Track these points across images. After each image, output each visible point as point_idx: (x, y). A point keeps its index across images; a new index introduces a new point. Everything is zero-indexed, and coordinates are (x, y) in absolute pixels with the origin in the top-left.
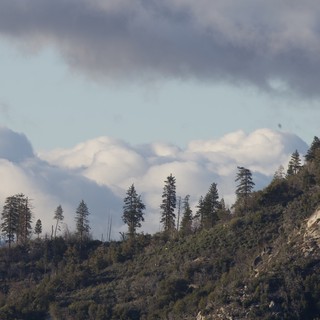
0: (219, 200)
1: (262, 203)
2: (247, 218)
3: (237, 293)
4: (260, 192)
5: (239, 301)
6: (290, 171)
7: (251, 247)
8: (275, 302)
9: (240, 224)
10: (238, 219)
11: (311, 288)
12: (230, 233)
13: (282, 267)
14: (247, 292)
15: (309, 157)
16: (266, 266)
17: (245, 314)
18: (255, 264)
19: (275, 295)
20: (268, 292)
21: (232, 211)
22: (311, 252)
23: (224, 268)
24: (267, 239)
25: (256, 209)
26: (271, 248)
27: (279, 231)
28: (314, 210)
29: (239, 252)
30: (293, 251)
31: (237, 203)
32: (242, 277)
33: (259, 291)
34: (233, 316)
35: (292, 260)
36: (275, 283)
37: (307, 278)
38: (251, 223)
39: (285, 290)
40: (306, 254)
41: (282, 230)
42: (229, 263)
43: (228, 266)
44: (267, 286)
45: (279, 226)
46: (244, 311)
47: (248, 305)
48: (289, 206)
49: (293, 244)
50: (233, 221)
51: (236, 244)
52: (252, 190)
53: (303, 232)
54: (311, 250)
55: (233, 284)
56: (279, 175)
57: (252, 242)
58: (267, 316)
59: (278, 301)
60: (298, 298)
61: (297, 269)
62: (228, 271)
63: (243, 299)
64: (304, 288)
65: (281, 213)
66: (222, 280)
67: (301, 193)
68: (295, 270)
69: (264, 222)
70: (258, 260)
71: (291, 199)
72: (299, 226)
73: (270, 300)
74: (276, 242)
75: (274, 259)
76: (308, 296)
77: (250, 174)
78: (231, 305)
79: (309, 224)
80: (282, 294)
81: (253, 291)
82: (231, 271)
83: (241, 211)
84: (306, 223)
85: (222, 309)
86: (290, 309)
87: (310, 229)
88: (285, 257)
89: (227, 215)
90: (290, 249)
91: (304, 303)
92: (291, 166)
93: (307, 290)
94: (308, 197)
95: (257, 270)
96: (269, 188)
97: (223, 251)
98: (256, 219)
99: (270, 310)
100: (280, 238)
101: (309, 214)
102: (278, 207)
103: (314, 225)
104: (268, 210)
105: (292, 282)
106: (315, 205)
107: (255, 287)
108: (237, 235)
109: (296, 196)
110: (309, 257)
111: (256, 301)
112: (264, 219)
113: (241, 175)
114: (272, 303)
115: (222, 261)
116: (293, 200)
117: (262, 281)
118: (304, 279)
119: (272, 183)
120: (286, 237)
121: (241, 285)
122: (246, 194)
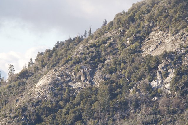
0: (2, 77)
1: (18, 78)
2: (12, 84)
3: (9, 114)
4: (17, 74)
5: (10, 116)
6: (29, 66)
7: (14, 95)
8: (24, 116)
9: (10, 86)
10: (9, 84)
11: (38, 111)
12: (6, 90)
13: (27, 103)
14: (13, 113)
15: (36, 60)
16: (21, 103)
17: (12, 122)
18: (16, 102)
19: (24, 114)
20: (21, 113)
21: (7, 81)
22: (38, 97)
23: (4, 104)
24: (21, 92)
25: (16, 81)
26: (22, 96)
27: (25, 89)
28: (38, 80)
29: (10, 97)
30: (31, 97)
31: (9, 78)
32: (11, 107)
33: (18, 112)
34: (8, 123)
35: (31, 100)
36: (24, 110)
37: (37, 107)
38: (14, 86)
39: (28, 112)
40: (36, 98)
41: (26, 88)
42: (6, 102)
43: (5, 103)
44: (21, 111)
45: (25, 87)
46: (12, 120)
47: (14, 118)
48: (29, 79)
49: (31, 94)
50: (7, 85)
51: (9, 94)
52: (14, 73)
53: (34, 89)
54: (38, 96)
55: (8, 110)
56: (24, 67)
57: (15, 93)
58: (22, 122)
59: (26, 116)
60: (34, 115)
61: (33, 104)
62: (6, 105)
63: (12, 116)
64: (35, 111)
65: (26, 82)
66: (3, 108)
67: (33, 74)
68: (32, 104)
69: (19, 85)
70: (17, 100)
71: (29, 76)
72: (33, 87)
73: (22, 116)
74: (24, 93)
75: (23, 100)
76: (37, 114)
77: (13, 67)
78: (7, 118)
79: (37, 86)
80: (27, 113)
81: (16, 113)
82: (7, 105)
83: (10, 82)
84: (35, 85)
85: (4, 120)
86: (30, 119)
87: (37, 88)
88: (27, 99)
89: (5, 83)
90: (30, 96)
91: (36, 117)
92: (29, 64)
93: (37, 112)
94: (36, 75)
95: (17, 104)
96: (21, 72)
97: (4, 97)
98: (16, 84)
99: (22, 120)
100: (26, 91)
101: (37, 82)
102: (25, 80)
103: (39, 86)
104: (21, 81)
105: (31, 109)
106: (39, 78)
107: (16, 111)
108: (9, 91)
109: (32, 75)
110: (37, 99)
111: (17, 116)
112: (19, 84)
113: (10, 67)
114: (23, 117)
115: (3, 101)
116: (30, 77)
117: (19, 109)
118: (36, 107)
119: (22, 70)
120: (28, 91)
121: (11, 110)
122: (12, 75)
